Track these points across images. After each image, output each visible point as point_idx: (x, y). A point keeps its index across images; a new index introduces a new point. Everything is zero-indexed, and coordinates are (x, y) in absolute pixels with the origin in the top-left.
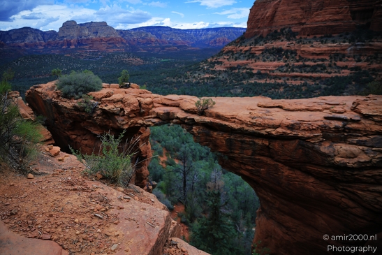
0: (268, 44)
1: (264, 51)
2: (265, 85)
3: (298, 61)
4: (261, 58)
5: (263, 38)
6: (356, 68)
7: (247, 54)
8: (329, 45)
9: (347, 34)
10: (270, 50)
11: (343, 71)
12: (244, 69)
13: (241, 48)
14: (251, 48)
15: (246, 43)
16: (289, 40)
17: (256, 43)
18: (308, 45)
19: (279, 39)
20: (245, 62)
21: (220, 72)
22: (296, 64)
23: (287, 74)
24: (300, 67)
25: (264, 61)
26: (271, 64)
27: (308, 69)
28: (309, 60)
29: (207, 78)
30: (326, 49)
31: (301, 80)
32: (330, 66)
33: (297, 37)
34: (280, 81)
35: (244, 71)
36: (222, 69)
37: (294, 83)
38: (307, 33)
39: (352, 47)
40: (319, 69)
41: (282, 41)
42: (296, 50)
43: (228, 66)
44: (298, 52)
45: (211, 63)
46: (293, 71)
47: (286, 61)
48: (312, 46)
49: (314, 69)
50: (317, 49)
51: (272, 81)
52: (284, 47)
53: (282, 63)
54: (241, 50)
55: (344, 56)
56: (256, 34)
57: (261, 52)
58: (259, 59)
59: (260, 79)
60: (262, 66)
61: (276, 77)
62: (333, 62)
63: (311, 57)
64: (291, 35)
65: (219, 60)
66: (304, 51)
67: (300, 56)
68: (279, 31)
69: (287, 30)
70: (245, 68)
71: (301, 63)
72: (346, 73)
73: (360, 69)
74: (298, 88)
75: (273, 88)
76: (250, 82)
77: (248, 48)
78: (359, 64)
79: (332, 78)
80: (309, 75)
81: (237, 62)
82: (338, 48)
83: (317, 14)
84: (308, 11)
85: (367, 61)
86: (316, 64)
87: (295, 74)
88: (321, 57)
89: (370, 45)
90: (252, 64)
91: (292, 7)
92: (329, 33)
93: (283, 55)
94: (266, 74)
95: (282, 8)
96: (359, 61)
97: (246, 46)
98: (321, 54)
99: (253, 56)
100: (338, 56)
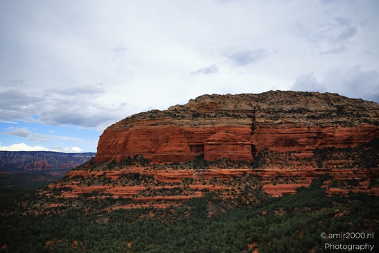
0: (124, 169)
1: (122, 176)
2: (133, 211)
3: (157, 185)
4: (119, 182)
5: (116, 163)
6: (205, 190)
7: (102, 179)
8: (180, 170)
9: (190, 162)
10: (127, 174)
11: (196, 192)
12: (102, 195)
13: (93, 173)
14: (105, 173)
15: (98, 168)
16: (143, 166)
17: (110, 167)
18: (164, 171)
19: (134, 164)
20: (101, 187)
21: (71, 200)
22: (156, 187)
23: (151, 198)
24: (161, 191)
25: (124, 186)
27: (168, 192)
28: (166, 183)
29: (55, 208)
30: (178, 174)
31: (165, 203)
32: (185, 189)
33: (151, 163)
34: (147, 206)
35: (103, 197)
36: (74, 196)
37: (160, 206)
38: (159, 161)
39: (197, 173)
40: (177, 192)
41: (137, 166)
42: (153, 175)
43: (81, 192)
44: (156, 177)
45: (55, 189)
46: (156, 195)
47: (146, 186)
48: (166, 172)
49: (173, 192)
50: (171, 174)
51: (139, 206)
52: (141, 172)
53: (142, 187)
54: (93, 175)
55: (192, 180)
56: (107, 160)
57: (118, 177)
58: (117, 183)
59: (123, 204)
60: (122, 191)
61: (141, 202)
62: (187, 185)
63: (167, 181)
64: (145, 162)
65: (66, 186)
66: (161, 176)
67: (157, 181)
68: (132, 157)
69: (139, 157)
70: (104, 194)
71: (160, 187)
72: (199, 195)
73: (208, 191)
74: (168, 211)
75: (144, 213)
76: (114, 209)
77: (101, 173)
78: (206, 186)
79: (190, 199)
80: (171, 197)
81: (91, 187)
82: (187, 174)
83: (165, 146)
84: (156, 142)
85: (210, 183)
86: (173, 187)
87: (158, 197)
88: (175, 181)
89: (209, 171)
90: (109, 189)
91: (142, 138)
92: (176, 161)
93: (142, 179)
94: (130, 199)
95: (133, 138)
96: (205, 184)
97: (98, 171)
98: (175, 178)
99: (109, 181)
100: (188, 180)
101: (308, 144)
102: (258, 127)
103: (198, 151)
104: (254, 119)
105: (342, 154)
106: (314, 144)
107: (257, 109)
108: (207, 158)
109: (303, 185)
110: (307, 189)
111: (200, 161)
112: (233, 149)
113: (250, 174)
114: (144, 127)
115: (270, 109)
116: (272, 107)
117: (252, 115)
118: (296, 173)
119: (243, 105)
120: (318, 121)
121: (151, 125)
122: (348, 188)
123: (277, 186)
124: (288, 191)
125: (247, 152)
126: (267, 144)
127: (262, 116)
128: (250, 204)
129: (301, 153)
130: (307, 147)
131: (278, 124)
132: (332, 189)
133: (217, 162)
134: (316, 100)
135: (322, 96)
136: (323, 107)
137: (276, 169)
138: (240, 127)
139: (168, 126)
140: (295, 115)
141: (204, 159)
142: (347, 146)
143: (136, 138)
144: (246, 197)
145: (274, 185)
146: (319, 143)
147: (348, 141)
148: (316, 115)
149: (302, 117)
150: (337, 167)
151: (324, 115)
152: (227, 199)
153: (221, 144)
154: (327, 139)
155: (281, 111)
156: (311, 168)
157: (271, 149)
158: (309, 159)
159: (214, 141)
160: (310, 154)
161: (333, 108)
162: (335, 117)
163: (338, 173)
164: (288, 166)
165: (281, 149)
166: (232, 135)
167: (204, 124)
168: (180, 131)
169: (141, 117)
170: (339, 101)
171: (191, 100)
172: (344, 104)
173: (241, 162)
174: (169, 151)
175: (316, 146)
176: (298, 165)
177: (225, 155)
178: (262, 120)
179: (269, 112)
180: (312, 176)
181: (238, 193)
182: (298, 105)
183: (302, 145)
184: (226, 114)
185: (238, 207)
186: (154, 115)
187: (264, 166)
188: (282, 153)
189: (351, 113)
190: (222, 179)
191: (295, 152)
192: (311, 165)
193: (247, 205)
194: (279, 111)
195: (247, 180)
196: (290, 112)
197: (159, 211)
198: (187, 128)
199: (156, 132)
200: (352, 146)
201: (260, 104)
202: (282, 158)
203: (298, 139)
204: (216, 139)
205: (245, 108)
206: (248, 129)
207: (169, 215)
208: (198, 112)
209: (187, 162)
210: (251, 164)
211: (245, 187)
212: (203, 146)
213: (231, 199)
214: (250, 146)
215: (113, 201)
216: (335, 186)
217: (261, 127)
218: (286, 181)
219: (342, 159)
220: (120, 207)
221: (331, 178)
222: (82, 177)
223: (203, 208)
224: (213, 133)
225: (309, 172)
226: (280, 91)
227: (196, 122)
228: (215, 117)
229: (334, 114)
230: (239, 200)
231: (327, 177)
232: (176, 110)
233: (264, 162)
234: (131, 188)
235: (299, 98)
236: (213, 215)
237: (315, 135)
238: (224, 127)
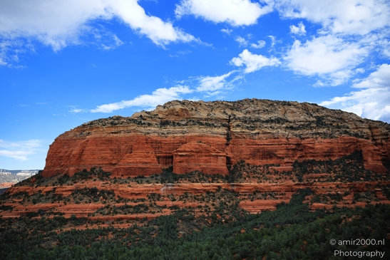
0: (78, 184)
1: (75, 192)
2: (88, 232)
3: (118, 202)
4: (72, 199)
5: (69, 177)
6: (175, 207)
7: (51, 195)
8: (145, 185)
9: (157, 175)
10: (82, 190)
11: (164, 210)
12: (50, 214)
13: (39, 188)
14: (55, 189)
15: (46, 183)
16: (102, 179)
17: (61, 182)
18: (126, 185)
19: (91, 178)
21: (10, 221)
22: (117, 205)
23: (110, 216)
24: (122, 208)
25: (77, 203)
26: (87, 207)
27: (132, 210)
28: (129, 200)
30: (144, 189)
31: (128, 222)
32: (151, 206)
33: (111, 177)
34: (106, 226)
35: (52, 216)
37: (122, 226)
38: (121, 174)
39: (165, 188)
40: (142, 209)
41: (95, 180)
42: (114, 190)
43: (24, 211)
44: (116, 193)
46: (117, 213)
47: (105, 203)
48: (129, 186)
49: (137, 209)
50: (135, 189)
51: (95, 227)
52: (99, 187)
53: (100, 205)
54: (40, 191)
55: (159, 195)
56: (58, 173)
57: (70, 193)
58: (69, 200)
60: (75, 209)
61: (98, 221)
62: (153, 202)
63: (131, 198)
64: (104, 175)
65: (6, 205)
66: (122, 191)
67: (118, 197)
68: (89, 170)
69: (98, 169)
70: (52, 213)
71: (121, 204)
72: (168, 212)
73: (178, 208)
74: (131, 232)
75: (101, 235)
76: (64, 230)
77: (50, 188)
78: (175, 203)
79: (157, 217)
80: (134, 216)
81: (36, 205)
82: (154, 189)
83: (128, 157)
84: (117, 152)
85: (181, 200)
86: (137, 204)
87: (119, 216)
88: (140, 197)
89: (179, 186)
90: (60, 207)
91: (101, 148)
92: (141, 174)
93: (100, 195)
94: (85, 219)
95: (90, 147)
96: (174, 200)
97: (47, 186)
98: (139, 194)
99: (60, 198)
100: (155, 196)
101: (286, 157)
102: (233, 137)
103: (166, 164)
104: (229, 129)
105: (322, 167)
106: (294, 157)
107: (232, 117)
108: (177, 171)
109: (282, 200)
110: (287, 205)
111: (168, 175)
112: (206, 161)
113: (225, 189)
114: (103, 135)
115: (246, 118)
116: (248, 116)
117: (227, 124)
118: (275, 187)
119: (217, 113)
120: (297, 132)
121: (112, 133)
122: (332, 203)
123: (255, 202)
124: (267, 207)
125: (221, 164)
126: (243, 156)
127: (238, 126)
128: (226, 222)
129: (279, 166)
130: (286, 160)
131: (255, 134)
132: (315, 204)
133: (188, 175)
134: (295, 110)
135: (300, 106)
136: (302, 117)
137: (254, 183)
138: (214, 137)
139: (132, 134)
140: (273, 125)
141: (174, 172)
142: (327, 159)
143: (94, 147)
144: (221, 215)
145: (252, 201)
146: (299, 156)
147: (329, 153)
148: (294, 126)
149: (280, 128)
150: (319, 181)
151: (303, 125)
152: (200, 217)
153: (192, 155)
154: (307, 151)
155: (258, 120)
156: (291, 183)
157: (247, 161)
158: (289, 173)
159: (185, 151)
160: (290, 167)
161: (312, 119)
162: (315, 128)
163: (321, 187)
164: (266, 180)
165: (258, 162)
166: (205, 145)
167: (174, 133)
168: (146, 140)
169: (100, 124)
170: (318, 111)
171: (159, 106)
172: (323, 114)
173: (215, 176)
174: (133, 163)
175: (296, 158)
176: (277, 179)
177: (198, 168)
178: (238, 130)
179: (245, 122)
180: (292, 191)
181: (213, 209)
182: (276, 115)
183: (280, 158)
184: (199, 122)
185: (212, 226)
186: (116, 122)
187: (240, 180)
188: (260, 166)
189: (331, 124)
190: (193, 195)
191: (273, 165)
192: (291, 179)
193: (222, 223)
194: (255, 121)
195: (222, 195)
196: (267, 122)
197: (120, 232)
198: (154, 136)
199: (117, 141)
200: (333, 159)
201: (235, 113)
202: (259, 171)
203: (276, 151)
204: (187, 150)
205: (219, 116)
206: (223, 139)
207: (133, 236)
208: (167, 119)
209: (154, 176)
210: (227, 178)
211: (220, 203)
212: (172, 157)
213: (204, 217)
214: (225, 158)
215: (64, 221)
216: (318, 201)
217: (236, 137)
218: (265, 196)
219: (323, 172)
220: (73, 228)
221: (313, 192)
222: (26, 194)
223: (172, 227)
224: (183, 143)
225: (288, 186)
226: (257, 100)
227: (165, 131)
228: (186, 125)
229: (314, 125)
230: (214, 218)
231: (309, 191)
232: (141, 116)
233: (240, 176)
234: (86, 205)
235: (277, 107)
236: (184, 235)
237: (294, 147)
238: (196, 136)
